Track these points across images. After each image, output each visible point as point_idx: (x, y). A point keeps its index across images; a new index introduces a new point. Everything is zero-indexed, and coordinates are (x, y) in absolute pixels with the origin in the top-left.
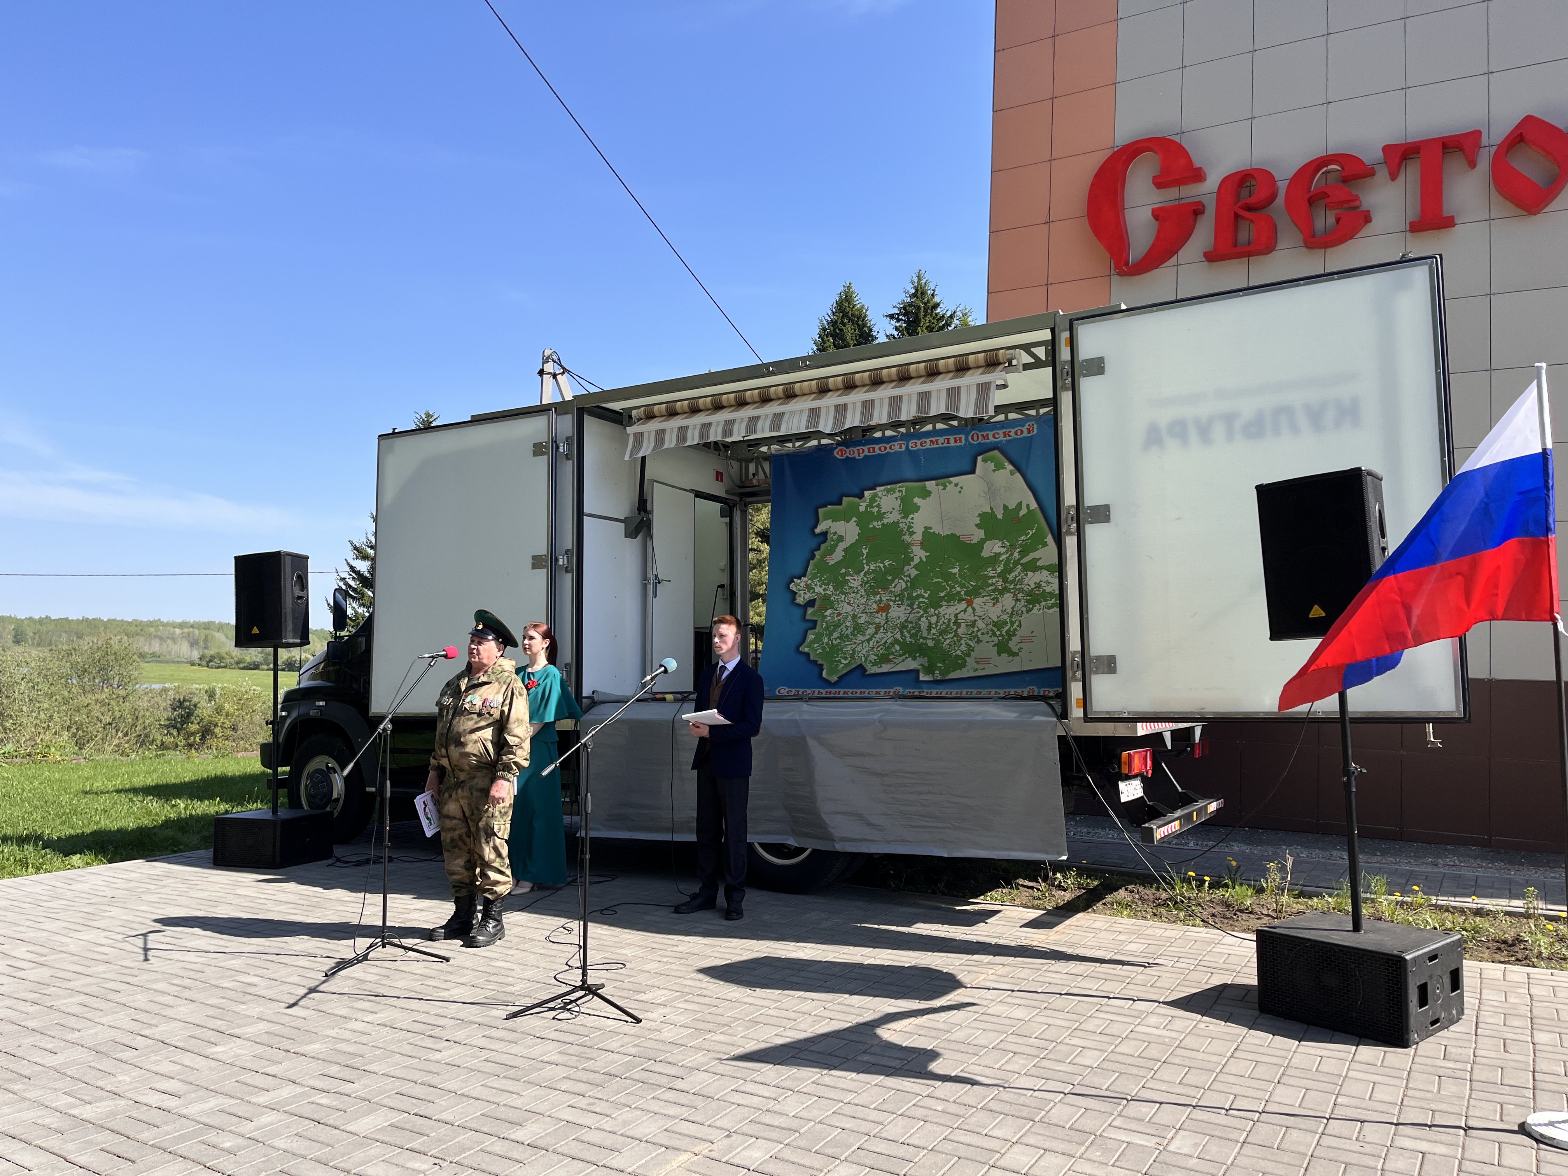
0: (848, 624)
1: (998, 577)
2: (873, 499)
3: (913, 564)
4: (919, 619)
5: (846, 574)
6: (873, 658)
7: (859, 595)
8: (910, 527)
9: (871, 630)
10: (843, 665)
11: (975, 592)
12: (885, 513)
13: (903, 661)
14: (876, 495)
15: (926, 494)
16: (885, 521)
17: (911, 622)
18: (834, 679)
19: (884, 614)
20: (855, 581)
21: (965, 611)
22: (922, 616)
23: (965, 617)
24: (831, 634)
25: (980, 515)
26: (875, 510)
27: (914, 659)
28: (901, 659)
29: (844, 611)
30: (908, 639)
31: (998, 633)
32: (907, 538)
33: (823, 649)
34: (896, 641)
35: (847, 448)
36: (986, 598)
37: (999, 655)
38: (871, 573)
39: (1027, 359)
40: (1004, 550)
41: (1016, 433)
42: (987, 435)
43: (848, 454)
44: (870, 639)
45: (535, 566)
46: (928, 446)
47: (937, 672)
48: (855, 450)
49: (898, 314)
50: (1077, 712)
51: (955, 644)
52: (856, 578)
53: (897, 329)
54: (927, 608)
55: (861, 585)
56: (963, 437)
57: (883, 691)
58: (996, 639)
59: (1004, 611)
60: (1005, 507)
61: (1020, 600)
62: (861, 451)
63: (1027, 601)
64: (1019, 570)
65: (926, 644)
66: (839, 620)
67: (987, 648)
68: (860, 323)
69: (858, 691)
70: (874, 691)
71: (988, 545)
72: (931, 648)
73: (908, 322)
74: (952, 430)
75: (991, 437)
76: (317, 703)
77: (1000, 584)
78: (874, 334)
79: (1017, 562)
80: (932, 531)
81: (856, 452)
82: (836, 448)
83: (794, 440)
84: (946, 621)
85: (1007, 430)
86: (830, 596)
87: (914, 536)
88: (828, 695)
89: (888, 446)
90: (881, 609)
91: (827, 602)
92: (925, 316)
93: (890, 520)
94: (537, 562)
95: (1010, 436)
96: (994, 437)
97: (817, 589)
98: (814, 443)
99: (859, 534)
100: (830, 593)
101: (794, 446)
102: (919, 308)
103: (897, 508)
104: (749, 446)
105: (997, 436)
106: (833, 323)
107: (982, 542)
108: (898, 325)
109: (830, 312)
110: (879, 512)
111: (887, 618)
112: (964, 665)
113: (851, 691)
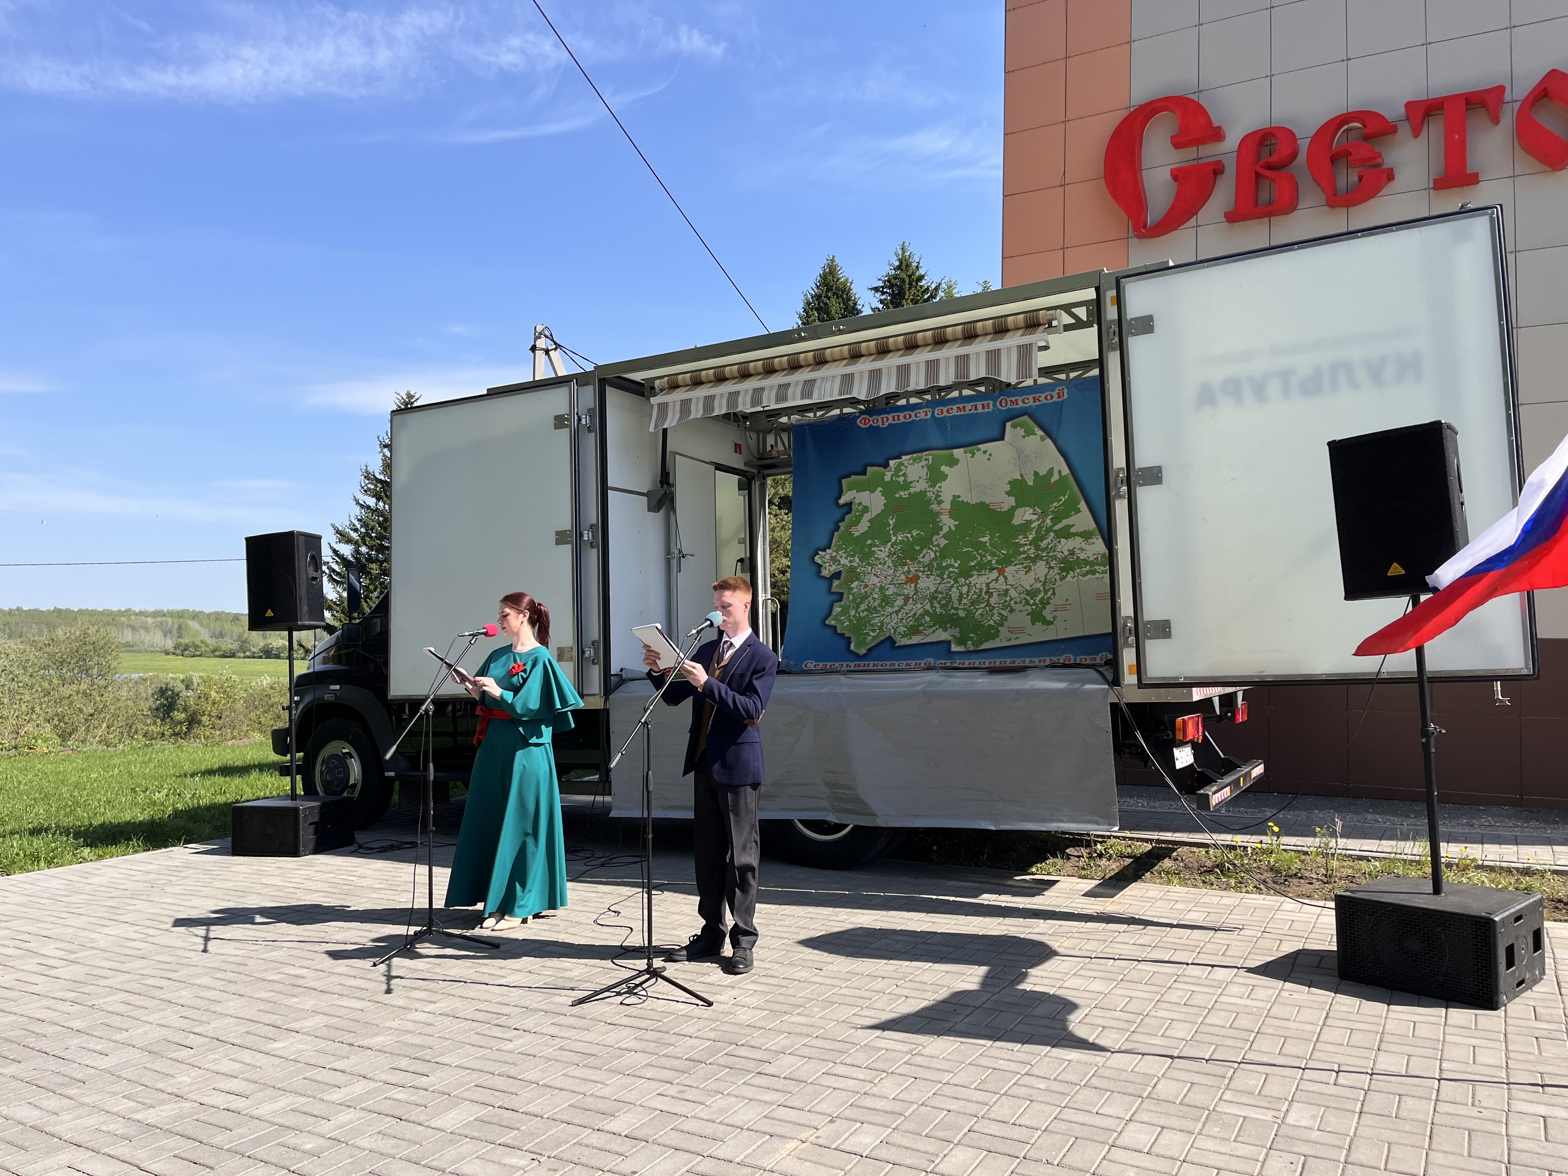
0: (876, 596)
1: (1030, 544)
2: (898, 469)
3: (942, 533)
4: (950, 589)
5: (871, 545)
6: (902, 629)
7: (886, 566)
8: (938, 496)
9: (900, 601)
10: (872, 637)
11: (1007, 561)
12: (911, 482)
13: (934, 632)
14: (903, 464)
15: (953, 462)
16: (912, 490)
17: (942, 593)
18: (863, 651)
19: (913, 585)
20: (882, 553)
21: (997, 580)
22: (952, 586)
23: (996, 586)
24: (858, 607)
25: (1010, 482)
26: (901, 479)
27: (945, 630)
28: (931, 630)
29: (871, 582)
30: (938, 610)
31: (1032, 602)
32: (935, 507)
33: (850, 621)
34: (926, 612)
35: (871, 416)
36: (1018, 566)
37: (1033, 624)
38: (899, 544)
39: (1068, 320)
40: (1035, 517)
41: (1046, 398)
42: (1016, 400)
43: (871, 423)
44: (899, 611)
45: (559, 542)
46: (955, 413)
47: (970, 642)
48: (879, 418)
49: (882, 287)
50: (1130, 679)
51: (987, 613)
52: (882, 549)
53: (881, 301)
54: (957, 577)
55: (888, 556)
56: (991, 403)
57: (913, 662)
58: (1029, 608)
59: (1037, 580)
60: (1036, 474)
61: (1053, 568)
62: (885, 420)
63: (1061, 568)
64: (1051, 538)
65: (957, 614)
66: (866, 592)
67: (1020, 618)
68: (845, 296)
69: (888, 663)
70: (905, 662)
71: (1019, 512)
72: (962, 619)
73: (893, 295)
74: (979, 397)
75: (1020, 402)
76: (333, 687)
77: (1032, 552)
78: (859, 307)
79: (1049, 530)
80: (960, 499)
81: (880, 420)
82: (859, 417)
83: (815, 408)
84: (977, 591)
85: (1037, 395)
86: (856, 568)
87: (943, 505)
88: (856, 668)
89: (913, 414)
90: (909, 581)
91: (853, 574)
92: (910, 289)
93: (917, 490)
94: (561, 538)
95: (1039, 401)
96: (1023, 402)
97: (843, 561)
98: (836, 412)
99: (885, 505)
100: (856, 565)
101: (815, 416)
102: (903, 281)
103: (924, 476)
104: (768, 416)
105: (1026, 401)
106: (818, 297)
107: (1012, 510)
108: (883, 297)
109: (814, 286)
110: (905, 481)
111: (916, 589)
112: (996, 635)
113: (880, 663)
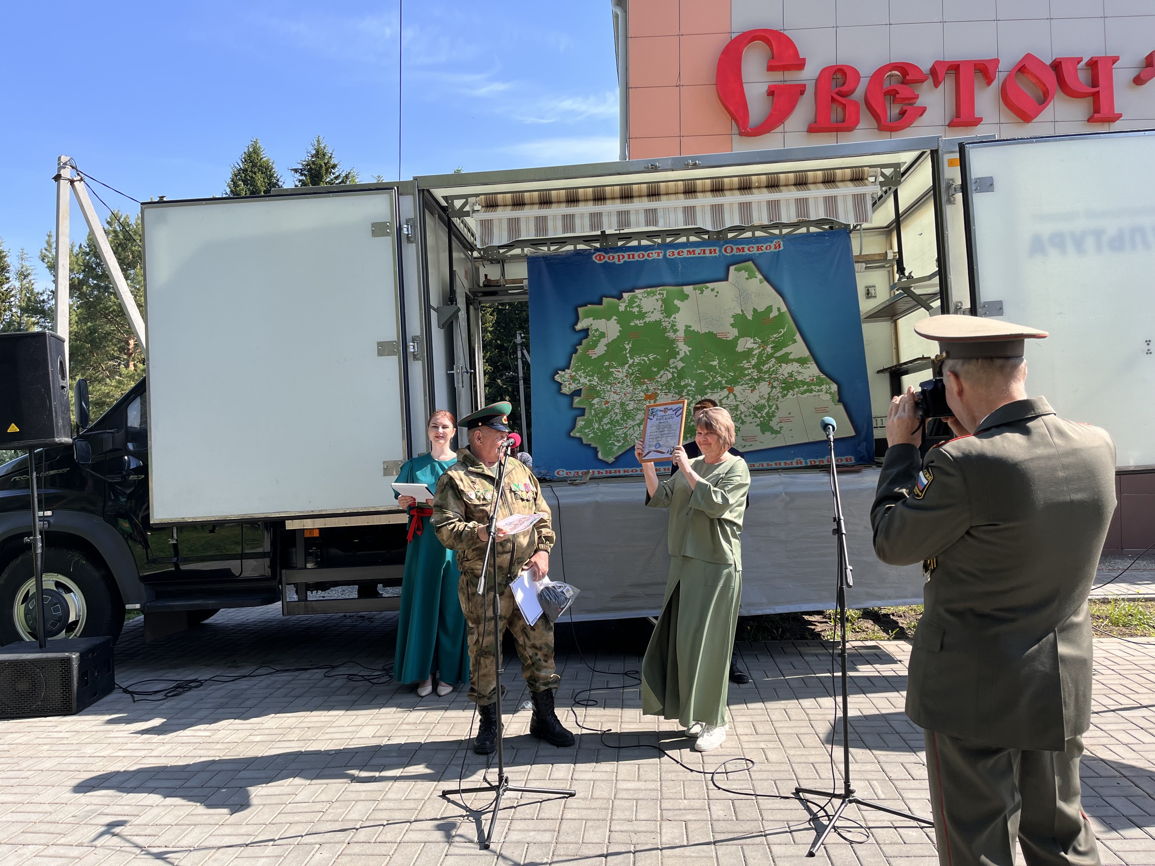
0: (617, 411)
1: (753, 368)
2: (632, 301)
3: (679, 357)
7: (625, 385)
8: (673, 326)
9: (640, 416)
10: (617, 448)
11: (734, 381)
12: (646, 313)
14: (636, 297)
15: (684, 297)
16: (647, 320)
18: (611, 459)
19: (652, 401)
20: (620, 373)
21: (727, 397)
23: (728, 402)
24: (600, 420)
25: (733, 316)
26: (636, 310)
29: (611, 399)
32: (671, 335)
35: (606, 253)
36: (744, 386)
37: (763, 433)
40: (756, 346)
41: (766, 248)
42: (743, 248)
43: (606, 259)
45: (382, 353)
46: (685, 255)
49: (300, 169)
52: (620, 370)
53: (300, 181)
55: (626, 376)
56: (718, 249)
58: (758, 420)
59: (761, 397)
60: (755, 310)
61: (775, 387)
62: (621, 257)
64: (772, 363)
66: (607, 408)
67: (751, 428)
68: (268, 173)
71: (741, 341)
73: (310, 176)
74: (705, 243)
75: (746, 250)
77: (755, 374)
78: (281, 183)
79: (770, 357)
80: (692, 329)
81: (616, 257)
82: (594, 253)
83: (549, 243)
85: (760, 245)
87: (678, 333)
88: (608, 475)
89: (646, 254)
90: (648, 397)
91: (593, 392)
92: (326, 173)
93: (652, 319)
95: (762, 250)
96: (749, 250)
97: (582, 380)
98: (570, 248)
99: (620, 331)
100: (595, 384)
101: (549, 250)
102: (320, 166)
103: (658, 308)
106: (245, 171)
107: (736, 339)
108: (301, 178)
109: (240, 162)
110: (639, 311)
113: (630, 469)
